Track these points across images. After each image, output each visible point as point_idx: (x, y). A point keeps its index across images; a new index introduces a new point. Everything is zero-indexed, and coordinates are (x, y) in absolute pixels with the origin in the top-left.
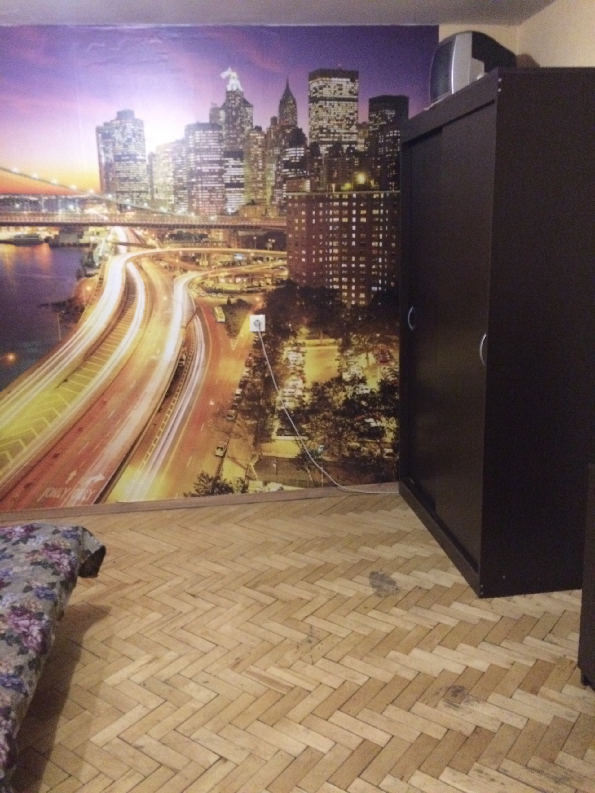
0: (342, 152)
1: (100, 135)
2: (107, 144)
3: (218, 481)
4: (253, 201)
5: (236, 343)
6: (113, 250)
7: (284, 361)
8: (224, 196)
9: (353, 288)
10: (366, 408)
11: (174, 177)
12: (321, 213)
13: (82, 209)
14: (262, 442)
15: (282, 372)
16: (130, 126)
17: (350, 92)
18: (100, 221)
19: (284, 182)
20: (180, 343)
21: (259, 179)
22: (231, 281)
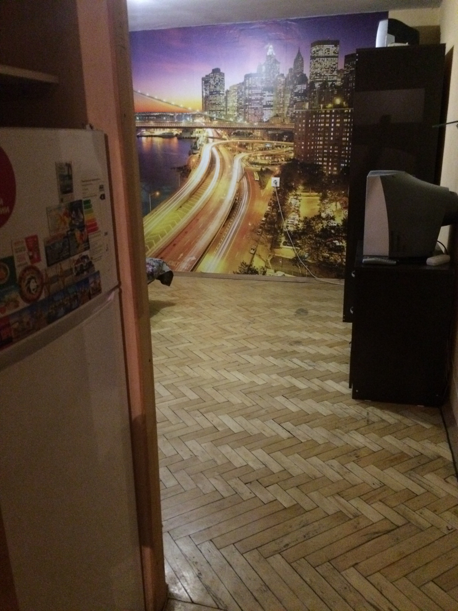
0: (328, 86)
1: (203, 82)
2: (206, 86)
3: (251, 267)
4: (277, 114)
5: (264, 192)
6: (206, 140)
7: (289, 204)
8: (262, 112)
9: (330, 164)
10: (334, 234)
11: (237, 102)
12: (314, 121)
13: (193, 120)
14: (275, 248)
15: (287, 210)
16: (218, 76)
17: (334, 52)
18: (201, 126)
19: (295, 104)
20: (236, 191)
21: (281, 102)
22: (263, 158)
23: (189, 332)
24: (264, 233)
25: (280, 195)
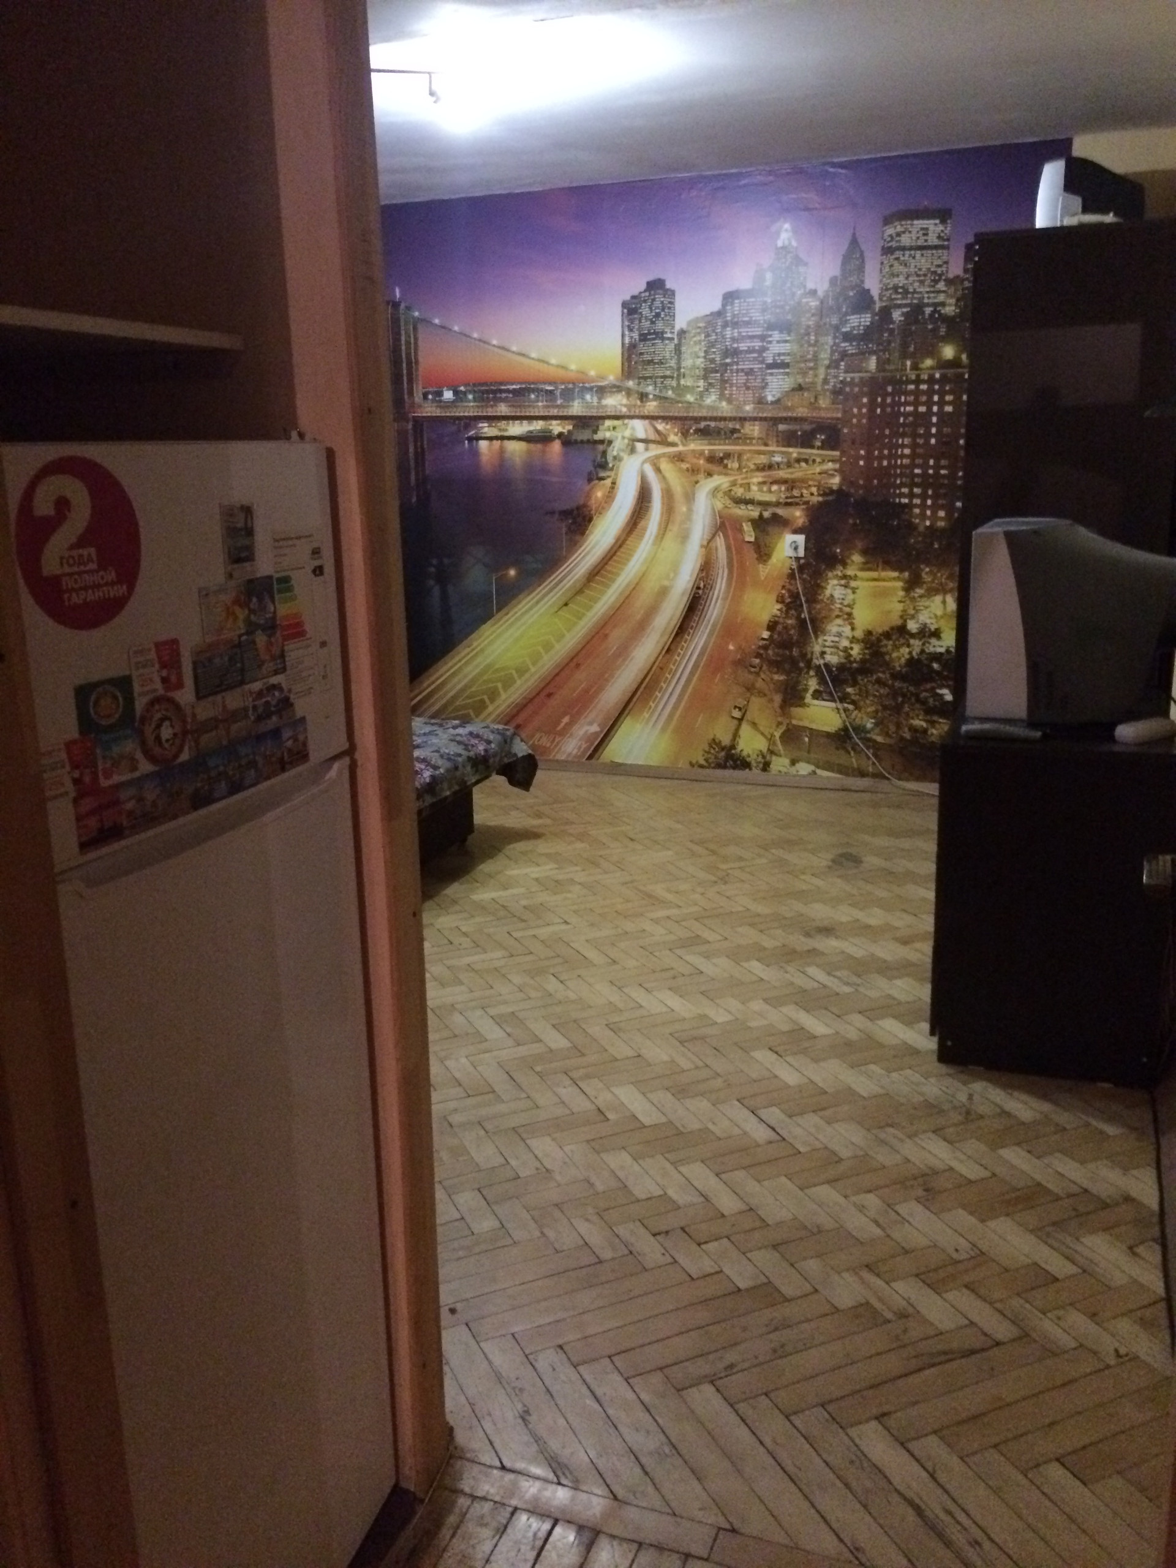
0: (923, 318)
1: (625, 311)
2: (632, 321)
3: (733, 752)
4: (800, 385)
5: (767, 571)
6: (630, 447)
7: (828, 599)
8: (763, 380)
9: (929, 502)
10: (938, 673)
11: (705, 357)
12: (889, 400)
13: (600, 399)
14: (792, 705)
15: (824, 613)
16: (659, 298)
17: (939, 237)
18: (618, 414)
19: (842, 360)
20: (698, 566)
21: (810, 357)
22: (765, 489)
23: (566, 899)
24: (765, 668)
25: (805, 576)
